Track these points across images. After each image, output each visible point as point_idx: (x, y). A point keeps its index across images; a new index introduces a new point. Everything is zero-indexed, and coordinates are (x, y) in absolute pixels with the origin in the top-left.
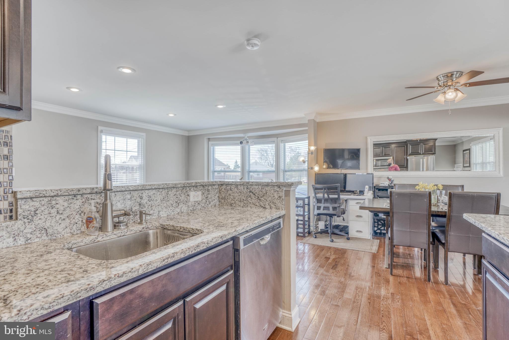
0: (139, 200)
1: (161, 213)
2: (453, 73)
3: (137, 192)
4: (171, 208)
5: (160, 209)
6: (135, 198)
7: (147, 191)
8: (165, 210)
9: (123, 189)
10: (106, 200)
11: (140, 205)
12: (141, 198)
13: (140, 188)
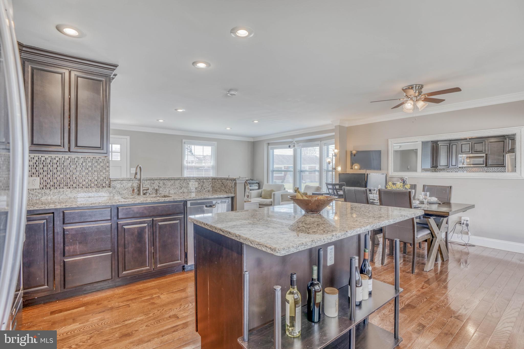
0: (158, 184)
1: (170, 191)
2: (412, 86)
3: (157, 181)
4: (177, 189)
5: (170, 189)
6: (156, 183)
7: (162, 181)
8: (173, 190)
9: (150, 179)
10: (140, 183)
11: (159, 186)
12: (159, 183)
13: (158, 179)
